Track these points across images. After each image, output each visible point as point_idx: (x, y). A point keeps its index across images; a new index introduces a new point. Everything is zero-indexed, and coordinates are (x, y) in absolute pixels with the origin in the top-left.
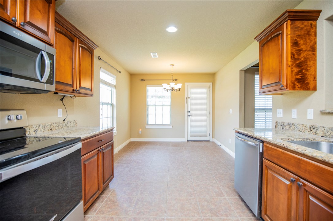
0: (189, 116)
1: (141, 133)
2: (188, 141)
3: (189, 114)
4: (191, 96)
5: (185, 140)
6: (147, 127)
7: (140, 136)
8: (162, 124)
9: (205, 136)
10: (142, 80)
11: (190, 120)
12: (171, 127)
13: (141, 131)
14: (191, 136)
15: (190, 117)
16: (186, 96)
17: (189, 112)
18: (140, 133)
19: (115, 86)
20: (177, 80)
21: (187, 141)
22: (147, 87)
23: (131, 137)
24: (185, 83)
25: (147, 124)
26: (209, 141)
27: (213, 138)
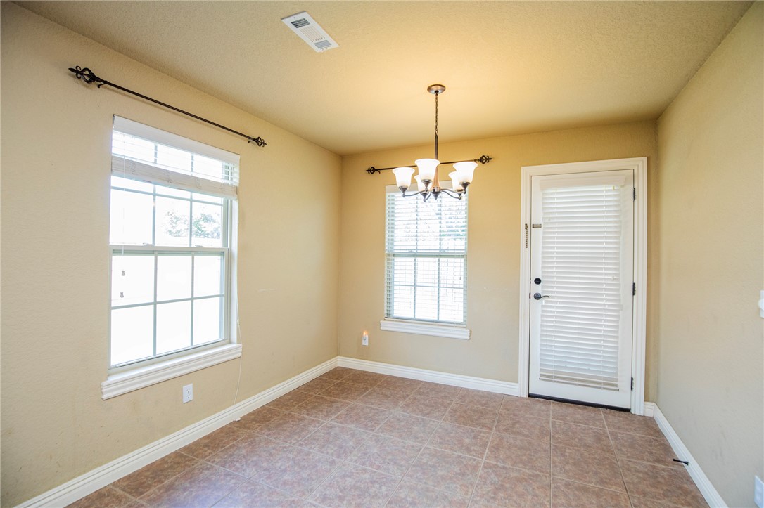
0: (537, 297)
1: (367, 344)
2: (530, 396)
3: (537, 289)
4: (544, 218)
5: (518, 390)
6: (385, 325)
7: (363, 354)
8: (436, 319)
9: (612, 386)
10: (372, 170)
11: (540, 313)
12: (464, 334)
13: (367, 336)
14: (544, 377)
15: (542, 301)
16: (524, 219)
17: (538, 281)
18: (365, 343)
19: (237, 190)
20: (488, 159)
21: (526, 395)
22: (387, 195)
23: (337, 352)
24: (522, 168)
25: (388, 317)
26: (628, 410)
27: (646, 399)
